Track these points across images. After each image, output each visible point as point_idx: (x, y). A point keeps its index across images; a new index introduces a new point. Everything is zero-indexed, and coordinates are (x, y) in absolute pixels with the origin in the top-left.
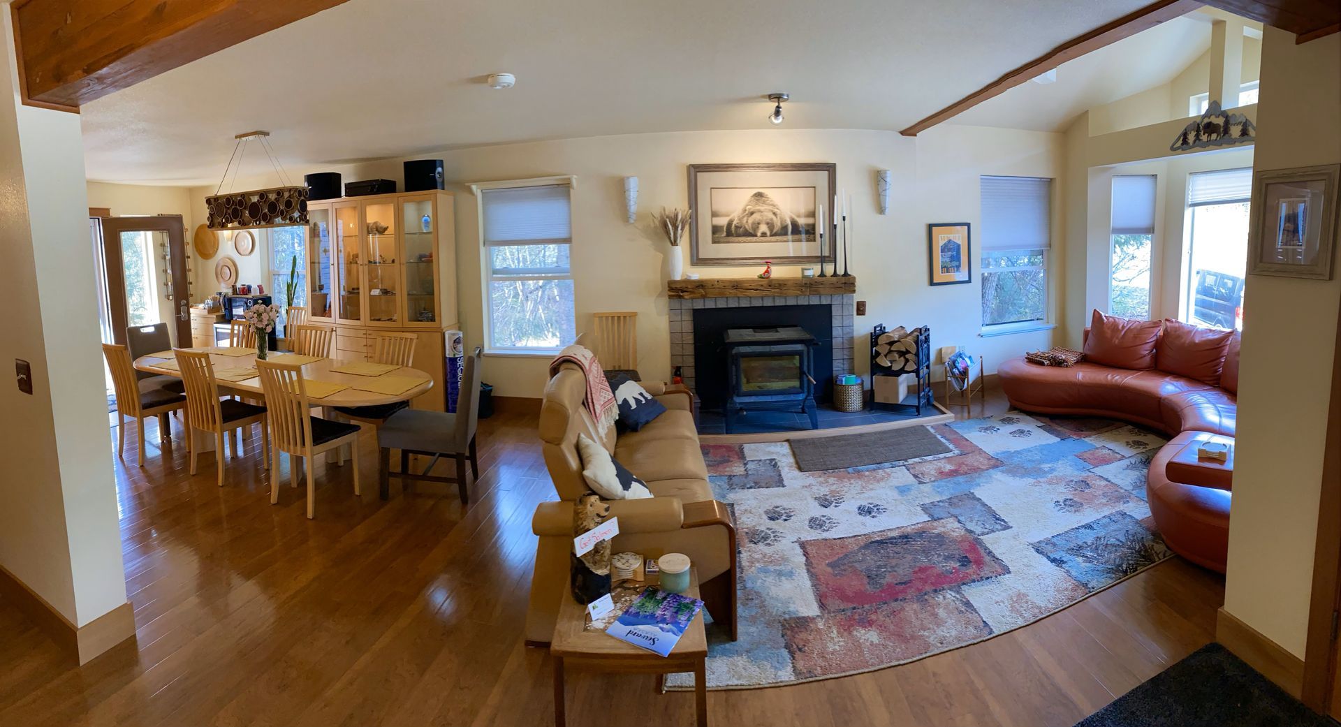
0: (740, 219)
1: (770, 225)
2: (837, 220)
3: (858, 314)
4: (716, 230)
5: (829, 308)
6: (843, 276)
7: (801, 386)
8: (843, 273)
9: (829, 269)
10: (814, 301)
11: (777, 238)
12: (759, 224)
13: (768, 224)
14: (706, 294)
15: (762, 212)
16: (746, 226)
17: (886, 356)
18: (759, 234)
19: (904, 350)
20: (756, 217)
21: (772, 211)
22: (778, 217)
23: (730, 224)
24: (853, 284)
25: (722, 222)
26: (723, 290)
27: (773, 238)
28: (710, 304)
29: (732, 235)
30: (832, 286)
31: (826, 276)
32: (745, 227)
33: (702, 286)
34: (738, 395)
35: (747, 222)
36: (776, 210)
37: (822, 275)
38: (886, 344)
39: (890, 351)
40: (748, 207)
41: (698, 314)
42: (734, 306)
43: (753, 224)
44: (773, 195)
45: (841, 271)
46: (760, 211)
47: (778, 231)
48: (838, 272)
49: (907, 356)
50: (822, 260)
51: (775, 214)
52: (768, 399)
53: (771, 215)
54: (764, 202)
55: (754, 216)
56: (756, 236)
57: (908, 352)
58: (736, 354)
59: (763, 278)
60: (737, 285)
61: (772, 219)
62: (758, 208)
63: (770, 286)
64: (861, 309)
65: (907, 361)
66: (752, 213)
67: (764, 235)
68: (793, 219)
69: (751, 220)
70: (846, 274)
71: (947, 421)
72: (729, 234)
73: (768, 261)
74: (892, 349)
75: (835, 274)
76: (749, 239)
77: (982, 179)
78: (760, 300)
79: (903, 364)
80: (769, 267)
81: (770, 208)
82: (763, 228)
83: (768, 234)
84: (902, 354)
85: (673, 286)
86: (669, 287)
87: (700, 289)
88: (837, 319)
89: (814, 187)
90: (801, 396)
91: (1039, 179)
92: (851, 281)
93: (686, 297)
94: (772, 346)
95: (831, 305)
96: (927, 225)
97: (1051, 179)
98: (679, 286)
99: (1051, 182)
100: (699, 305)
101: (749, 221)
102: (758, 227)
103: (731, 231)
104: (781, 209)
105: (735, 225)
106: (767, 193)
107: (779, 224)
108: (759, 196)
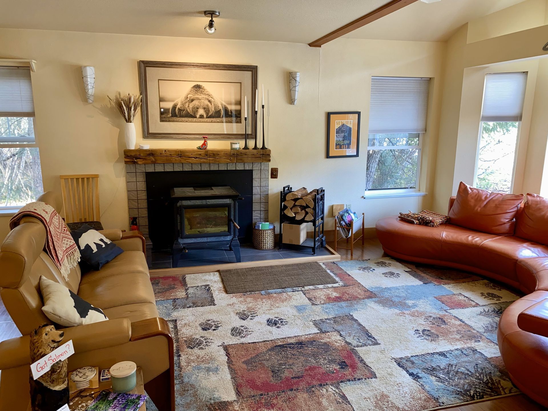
0: (183, 105)
1: (207, 110)
2: (258, 108)
3: (272, 177)
4: (163, 111)
5: (251, 172)
6: (261, 149)
7: (229, 230)
8: (261, 147)
9: (251, 144)
10: (240, 167)
11: (212, 119)
12: (197, 108)
13: (204, 108)
14: (156, 160)
15: (200, 100)
17: (291, 209)
18: (198, 116)
19: (305, 205)
20: (196, 103)
21: (208, 99)
22: (213, 104)
23: (174, 107)
24: (269, 155)
25: (169, 105)
26: (170, 158)
27: (209, 120)
28: (159, 169)
29: (176, 116)
30: (253, 156)
31: (249, 149)
32: (187, 110)
33: (153, 154)
34: (182, 238)
35: (188, 106)
36: (210, 99)
37: (246, 148)
38: (291, 200)
39: (295, 206)
40: (189, 96)
41: (150, 177)
42: (179, 170)
43: (193, 108)
44: (208, 87)
45: (260, 145)
46: (198, 99)
47: (212, 114)
48: (258, 146)
49: (307, 210)
50: (246, 137)
51: (209, 101)
52: (205, 240)
53: (207, 102)
54: (202, 92)
55: (194, 102)
56: (196, 117)
57: (307, 206)
58: (180, 206)
59: (201, 149)
60: (181, 154)
61: (208, 105)
62: (197, 96)
63: (206, 155)
64: (274, 174)
65: (307, 213)
66: (192, 100)
67: (202, 116)
68: (224, 106)
69: (191, 105)
70: (264, 147)
71: (335, 260)
72: (174, 115)
73: (205, 137)
74: (296, 204)
75: (256, 148)
76: (190, 119)
77: (372, 79)
78: (199, 166)
79: (304, 216)
80: (205, 141)
81: (207, 97)
82: (201, 112)
83: (205, 116)
84: (303, 208)
85: (129, 154)
86: (125, 154)
87: (151, 157)
88: (256, 181)
89: (241, 83)
90: (229, 238)
91: (420, 79)
92: (267, 153)
93: (139, 163)
94: (208, 200)
95: (252, 170)
96: (326, 113)
97: (430, 78)
98: (133, 154)
99: (430, 80)
100: (150, 169)
101: (190, 106)
102: (197, 111)
103: (175, 113)
104: (215, 98)
105: (179, 109)
106: (203, 86)
107: (213, 109)
108: (198, 87)
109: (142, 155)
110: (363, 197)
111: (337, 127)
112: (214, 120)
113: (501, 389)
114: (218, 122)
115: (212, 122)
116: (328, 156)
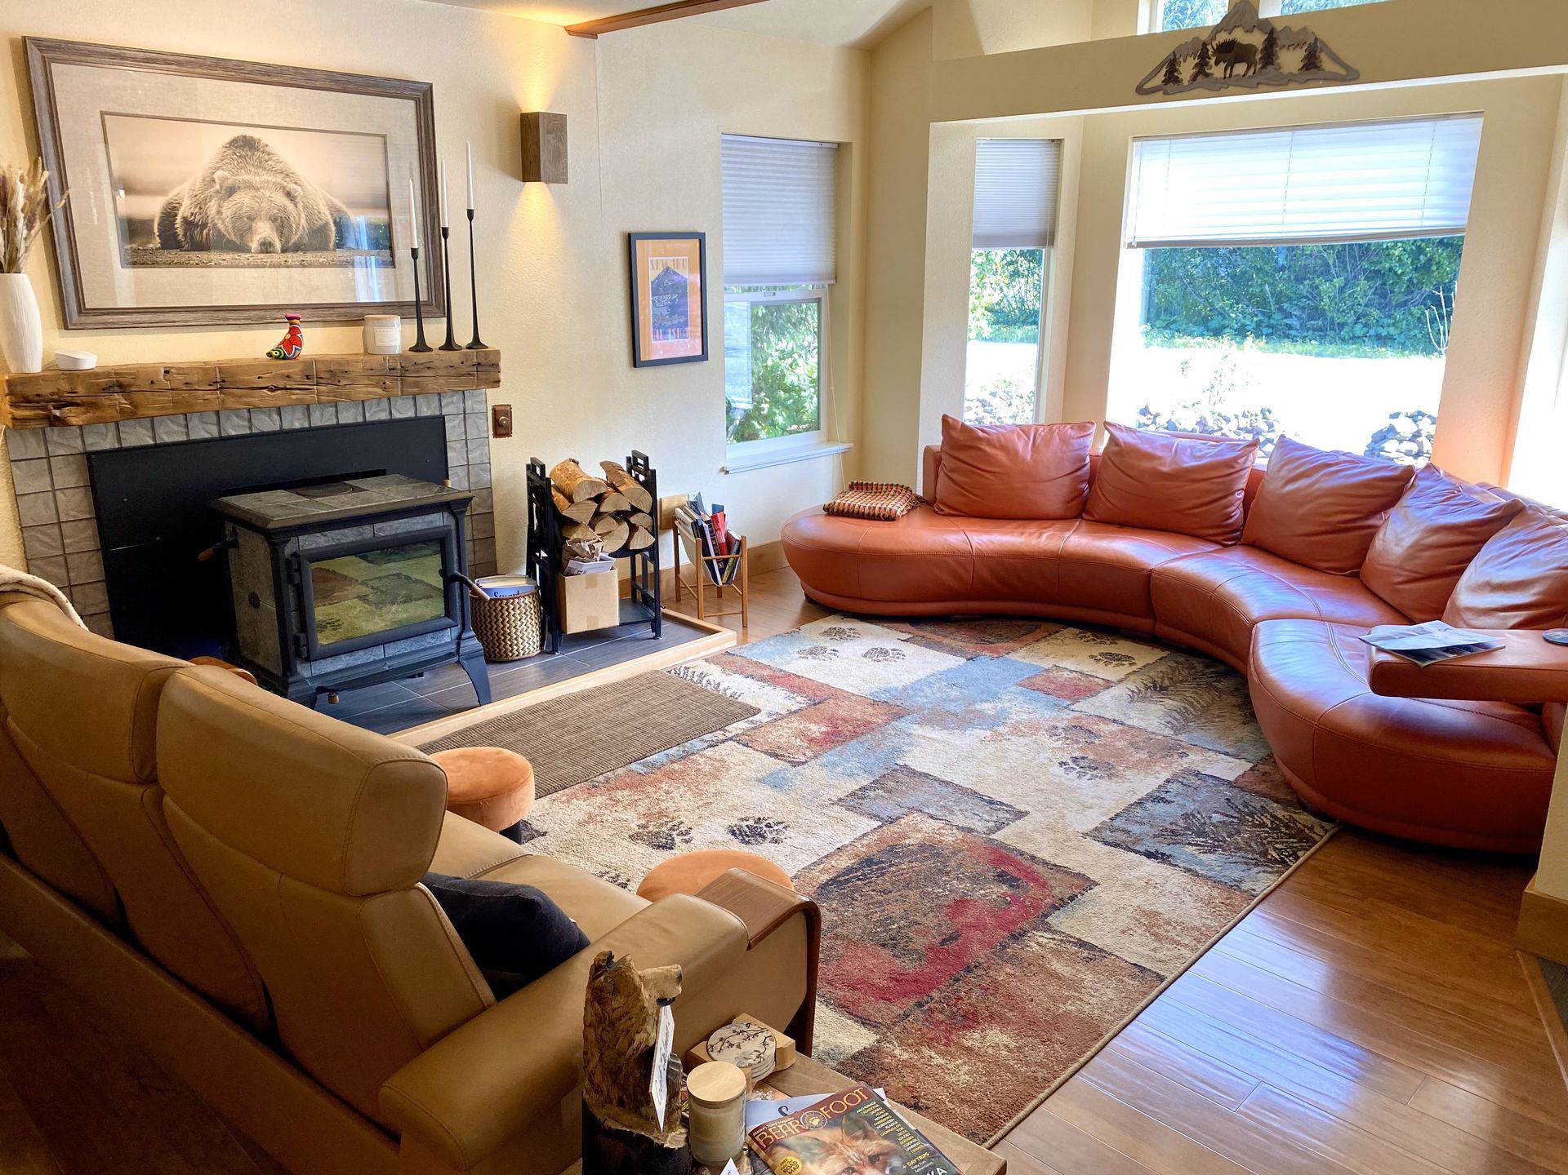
0: (201, 205)
1: (281, 224)
3: (496, 435)
4: (133, 229)
5: (439, 422)
6: (469, 347)
8: (470, 340)
9: (435, 332)
10: (404, 410)
11: (299, 256)
12: (251, 219)
13: (274, 219)
14: (136, 407)
15: (258, 189)
16: (220, 225)
17: (592, 525)
18: (254, 246)
19: (628, 508)
20: (243, 199)
21: (284, 188)
22: (300, 205)
23: (169, 215)
24: (495, 366)
25: (150, 208)
26: (186, 394)
27: (291, 257)
28: (137, 436)
29: (178, 246)
30: (452, 371)
31: (431, 350)
32: (215, 226)
33: (120, 386)
34: (308, 660)
35: (219, 212)
36: (292, 186)
37: (421, 346)
38: (590, 499)
39: (598, 515)
40: (218, 174)
41: (95, 465)
42: (207, 436)
43: (237, 217)
44: (281, 146)
45: (463, 337)
46: (250, 186)
47: (301, 238)
49: (633, 520)
50: (417, 311)
51: (288, 194)
53: (280, 199)
54: (260, 164)
55: (236, 197)
56: (249, 251)
57: (635, 510)
58: (295, 555)
59: (285, 358)
60: (223, 379)
61: (284, 210)
62: (246, 177)
63: (308, 377)
64: (502, 426)
65: (633, 528)
66: (231, 191)
67: (266, 247)
68: (339, 211)
69: (228, 209)
70: (476, 342)
71: (727, 646)
72: (170, 241)
73: (292, 317)
74: (602, 510)
75: (449, 345)
76: (228, 256)
77: (724, 141)
78: (275, 417)
79: (626, 537)
80: (294, 331)
81: (278, 179)
82: (264, 230)
83: (278, 245)
84: (621, 516)
85: (31, 391)
86: (11, 393)
87: (116, 396)
88: (454, 450)
89: (384, 137)
90: (448, 636)
91: (817, 145)
92: (491, 359)
93: (74, 421)
94: (377, 526)
95: (443, 417)
96: (623, 234)
97: (839, 144)
98: (46, 390)
99: (839, 150)
100: (104, 441)
101: (223, 210)
102: (250, 228)
103: (175, 235)
104: (305, 184)
105: (185, 220)
106: (264, 141)
107: (303, 222)
108: (244, 147)
109: (81, 390)
110: (722, 470)
111: (653, 275)
112: (309, 257)
113: (1307, 831)
114: (322, 265)
115: (302, 265)
116: (636, 362)
